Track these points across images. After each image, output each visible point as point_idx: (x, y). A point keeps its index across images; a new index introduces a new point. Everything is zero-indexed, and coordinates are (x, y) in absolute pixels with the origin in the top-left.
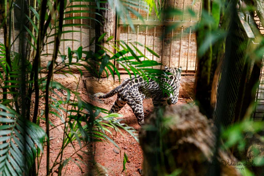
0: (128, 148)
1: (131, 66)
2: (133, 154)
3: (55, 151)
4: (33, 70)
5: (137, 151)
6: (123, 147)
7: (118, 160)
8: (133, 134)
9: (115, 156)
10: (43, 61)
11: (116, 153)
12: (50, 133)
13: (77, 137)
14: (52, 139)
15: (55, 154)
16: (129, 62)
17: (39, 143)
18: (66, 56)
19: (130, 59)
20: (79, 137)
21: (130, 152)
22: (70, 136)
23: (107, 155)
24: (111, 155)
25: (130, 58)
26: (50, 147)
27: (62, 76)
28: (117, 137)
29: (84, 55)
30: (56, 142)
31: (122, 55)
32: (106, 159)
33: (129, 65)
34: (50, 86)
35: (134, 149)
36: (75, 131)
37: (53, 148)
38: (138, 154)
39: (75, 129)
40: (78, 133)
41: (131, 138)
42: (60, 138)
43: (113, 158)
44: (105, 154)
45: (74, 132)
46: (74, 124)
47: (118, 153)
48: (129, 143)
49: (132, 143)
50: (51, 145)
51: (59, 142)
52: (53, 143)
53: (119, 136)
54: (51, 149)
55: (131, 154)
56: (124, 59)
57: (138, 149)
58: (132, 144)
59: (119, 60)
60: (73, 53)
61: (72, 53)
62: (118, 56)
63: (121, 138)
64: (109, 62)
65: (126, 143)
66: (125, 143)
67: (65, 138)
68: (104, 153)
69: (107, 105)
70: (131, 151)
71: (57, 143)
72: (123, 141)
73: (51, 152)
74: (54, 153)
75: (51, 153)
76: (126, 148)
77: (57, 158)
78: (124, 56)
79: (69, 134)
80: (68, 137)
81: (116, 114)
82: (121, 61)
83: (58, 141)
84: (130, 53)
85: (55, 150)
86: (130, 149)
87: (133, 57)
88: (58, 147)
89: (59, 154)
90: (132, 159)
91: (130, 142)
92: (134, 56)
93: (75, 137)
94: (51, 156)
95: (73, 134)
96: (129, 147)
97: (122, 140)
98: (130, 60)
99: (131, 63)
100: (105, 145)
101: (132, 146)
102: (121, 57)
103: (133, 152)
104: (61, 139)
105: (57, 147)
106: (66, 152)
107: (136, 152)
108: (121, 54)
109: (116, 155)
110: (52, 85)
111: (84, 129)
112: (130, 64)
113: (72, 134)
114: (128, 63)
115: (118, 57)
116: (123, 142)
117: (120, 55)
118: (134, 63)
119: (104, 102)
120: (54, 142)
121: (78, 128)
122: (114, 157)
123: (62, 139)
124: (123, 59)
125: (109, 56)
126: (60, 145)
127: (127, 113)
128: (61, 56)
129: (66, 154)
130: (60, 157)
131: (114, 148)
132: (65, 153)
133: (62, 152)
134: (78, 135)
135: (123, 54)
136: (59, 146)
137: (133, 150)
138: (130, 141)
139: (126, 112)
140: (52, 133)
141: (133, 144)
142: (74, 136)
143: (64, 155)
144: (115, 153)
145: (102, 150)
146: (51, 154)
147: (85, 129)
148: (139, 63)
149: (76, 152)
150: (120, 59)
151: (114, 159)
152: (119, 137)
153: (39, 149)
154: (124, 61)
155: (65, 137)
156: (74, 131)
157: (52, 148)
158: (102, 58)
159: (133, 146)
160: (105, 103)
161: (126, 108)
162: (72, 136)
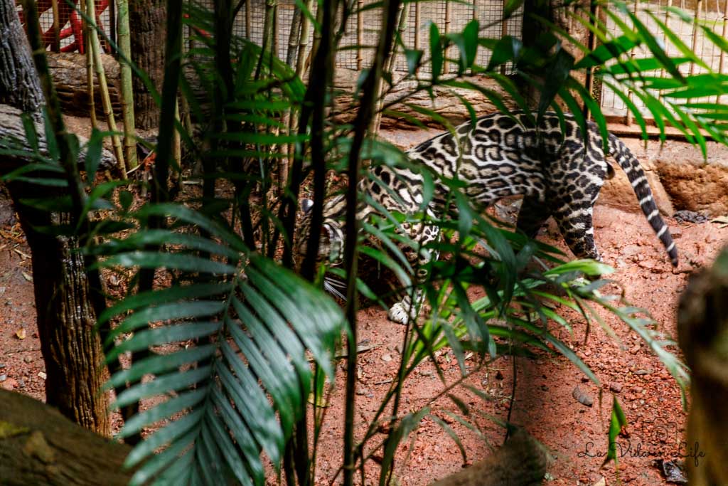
0: (624, 389)
1: (648, 93)
2: (643, 409)
3: (376, 390)
4: (307, 97)
5: (657, 400)
6: (607, 383)
7: (589, 428)
8: (648, 334)
9: (578, 413)
10: (345, 85)
11: (583, 404)
12: (360, 327)
13: (450, 336)
14: (367, 348)
15: (374, 399)
16: (642, 79)
17: (321, 349)
18: (421, 53)
19: (645, 70)
20: (457, 338)
21: (631, 400)
22: (427, 332)
23: (551, 410)
24: (565, 409)
25: (645, 64)
26: (360, 376)
27: (408, 137)
28: (588, 349)
29: (483, 57)
30: (381, 359)
31: (616, 55)
32: (548, 423)
33: (641, 92)
34: (363, 155)
35: (644, 392)
36: (447, 318)
37: (368, 378)
38: (659, 410)
39: (444, 309)
40: (454, 324)
41: (635, 354)
42: (392, 345)
43: (572, 420)
44: (544, 404)
45: (443, 321)
46: (444, 294)
47: (590, 406)
48: (630, 371)
49: (639, 372)
50: (362, 368)
51: (390, 360)
52: (368, 363)
53: (594, 347)
54: (362, 382)
55: (633, 409)
56: (625, 68)
57: (660, 393)
58: (638, 375)
59: (607, 72)
60: (447, 46)
61: (443, 46)
62: (602, 58)
63: (602, 355)
64: (570, 78)
65: (618, 370)
66: (616, 371)
67: (410, 341)
68: (541, 403)
69: (557, 240)
70: (633, 397)
71: (382, 362)
72: (608, 363)
73: (362, 391)
74: (371, 398)
75: (360, 394)
76: (619, 388)
77: (381, 410)
78: (624, 58)
79: (424, 326)
80: (421, 337)
81: (589, 263)
82: (613, 74)
83: (387, 358)
84: (644, 46)
85: (377, 386)
86: (633, 391)
87: (657, 61)
88: (386, 375)
89: (389, 396)
90: (638, 425)
91: (632, 369)
92: (660, 57)
93: (444, 338)
94: (362, 407)
95: (440, 328)
96: (628, 384)
97: (605, 360)
98: (645, 74)
99: (648, 83)
100: (544, 377)
101: (637, 380)
102: (611, 63)
103: (642, 402)
104: (397, 349)
105: (383, 378)
106: (411, 394)
107: (652, 402)
108: (614, 49)
109: (582, 412)
110: (369, 151)
111: (476, 310)
112: (644, 88)
113: (436, 327)
114: (639, 84)
115: (600, 62)
116: (606, 366)
117: (609, 54)
118: (658, 84)
119: (545, 230)
120: (372, 358)
121: (456, 306)
122: (577, 416)
123: (401, 351)
124: (622, 70)
125: (572, 58)
126: (390, 370)
127: (626, 270)
128: (407, 52)
129: (414, 401)
130: (391, 404)
131: (575, 386)
132: (410, 396)
133: (398, 390)
134: (455, 331)
135: (620, 51)
136: (388, 372)
137: (641, 396)
138: (631, 363)
139: (622, 264)
140: (366, 328)
141: (644, 374)
142: (442, 334)
143: (406, 405)
144: (581, 405)
145: (534, 391)
146: (359, 401)
147: (479, 311)
148: (677, 82)
149: (447, 389)
150: (609, 70)
151: (576, 424)
152: (596, 350)
153: (322, 372)
154: (624, 76)
155: (408, 341)
156: (442, 317)
157: (364, 379)
158: (547, 65)
159: (641, 381)
160: (549, 235)
161: (620, 251)
162: (435, 333)
